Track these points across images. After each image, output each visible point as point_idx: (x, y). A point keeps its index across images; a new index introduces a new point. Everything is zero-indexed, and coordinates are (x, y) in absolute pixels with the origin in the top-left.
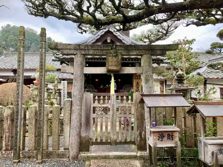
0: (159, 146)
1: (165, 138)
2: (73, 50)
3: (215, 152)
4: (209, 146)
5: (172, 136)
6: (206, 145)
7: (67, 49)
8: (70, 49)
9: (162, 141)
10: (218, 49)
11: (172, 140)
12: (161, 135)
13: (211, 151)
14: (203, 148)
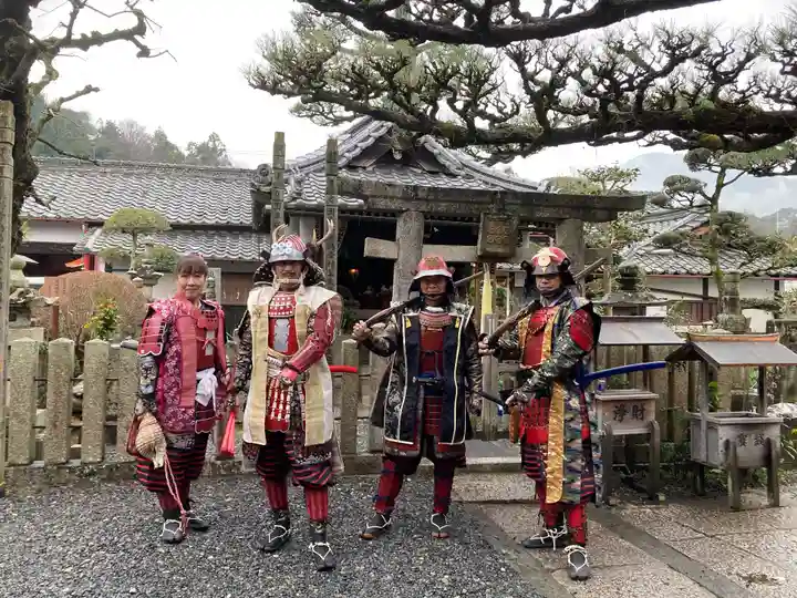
0: (616, 432)
1: (628, 416)
2: (400, 201)
3: (731, 440)
4: (720, 429)
5: (643, 410)
6: (711, 426)
7: (386, 197)
8: (392, 198)
9: (621, 421)
10: (685, 194)
11: (642, 419)
12: (621, 409)
13: (724, 439)
14: (703, 434)
